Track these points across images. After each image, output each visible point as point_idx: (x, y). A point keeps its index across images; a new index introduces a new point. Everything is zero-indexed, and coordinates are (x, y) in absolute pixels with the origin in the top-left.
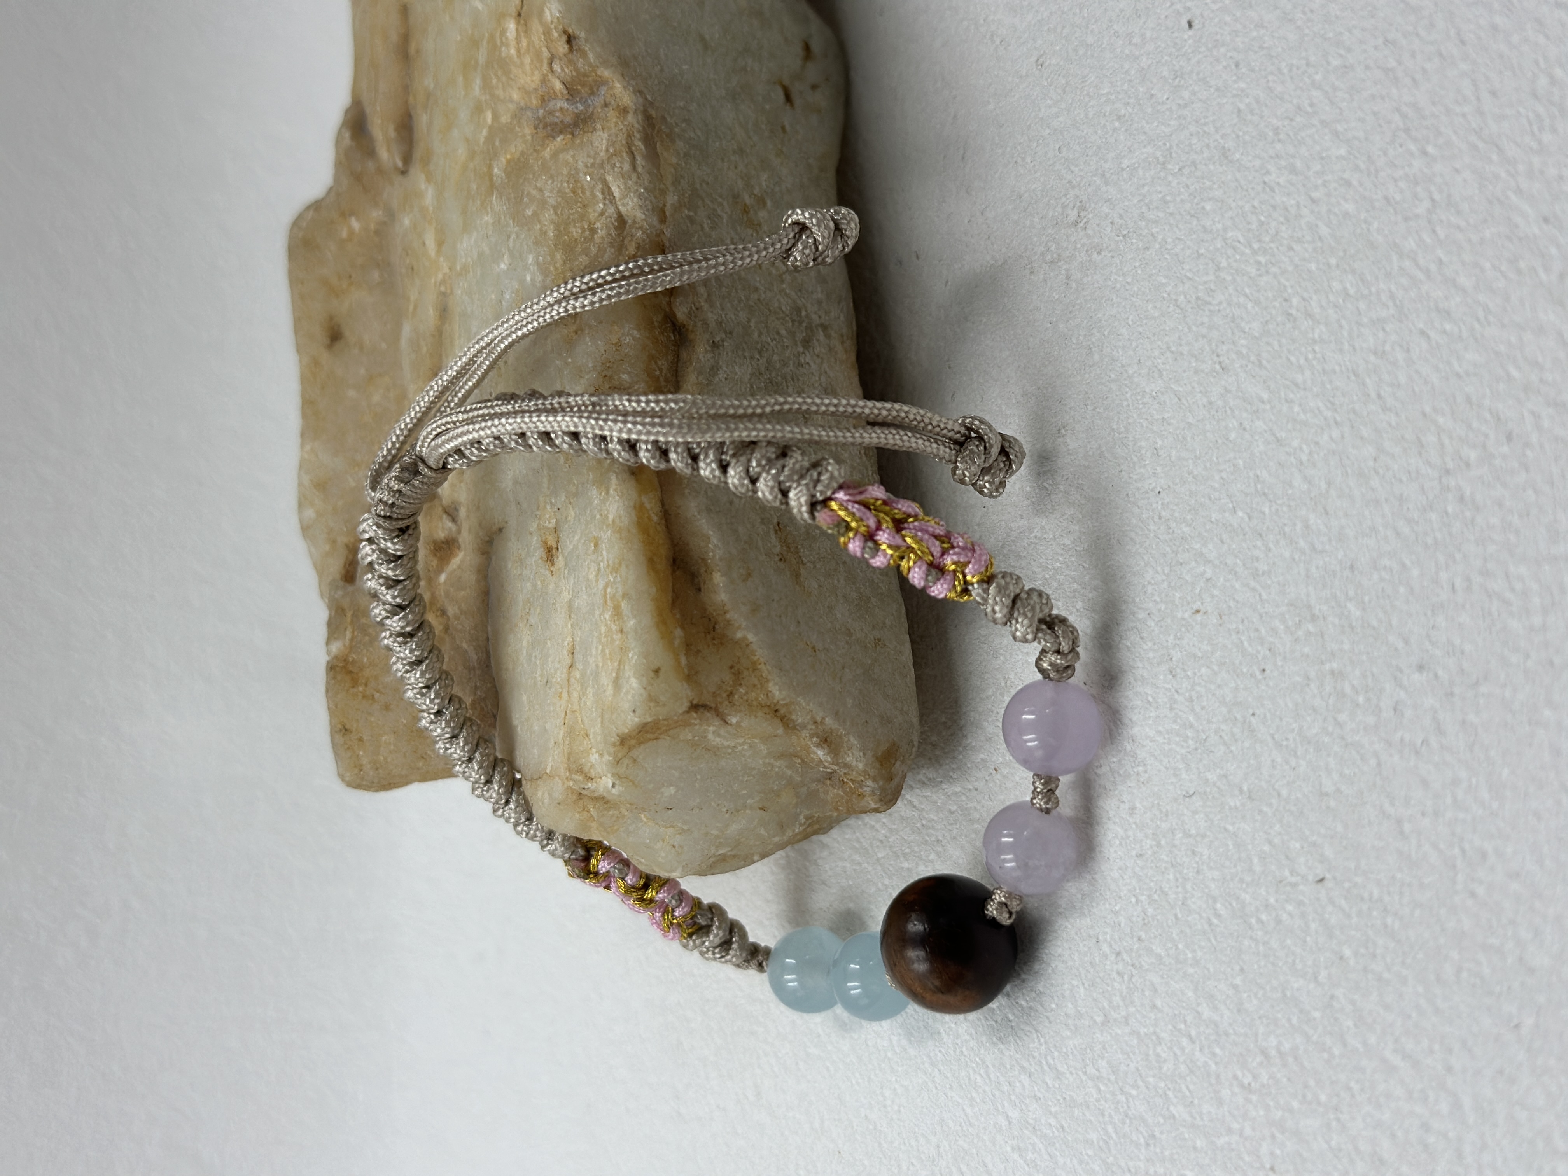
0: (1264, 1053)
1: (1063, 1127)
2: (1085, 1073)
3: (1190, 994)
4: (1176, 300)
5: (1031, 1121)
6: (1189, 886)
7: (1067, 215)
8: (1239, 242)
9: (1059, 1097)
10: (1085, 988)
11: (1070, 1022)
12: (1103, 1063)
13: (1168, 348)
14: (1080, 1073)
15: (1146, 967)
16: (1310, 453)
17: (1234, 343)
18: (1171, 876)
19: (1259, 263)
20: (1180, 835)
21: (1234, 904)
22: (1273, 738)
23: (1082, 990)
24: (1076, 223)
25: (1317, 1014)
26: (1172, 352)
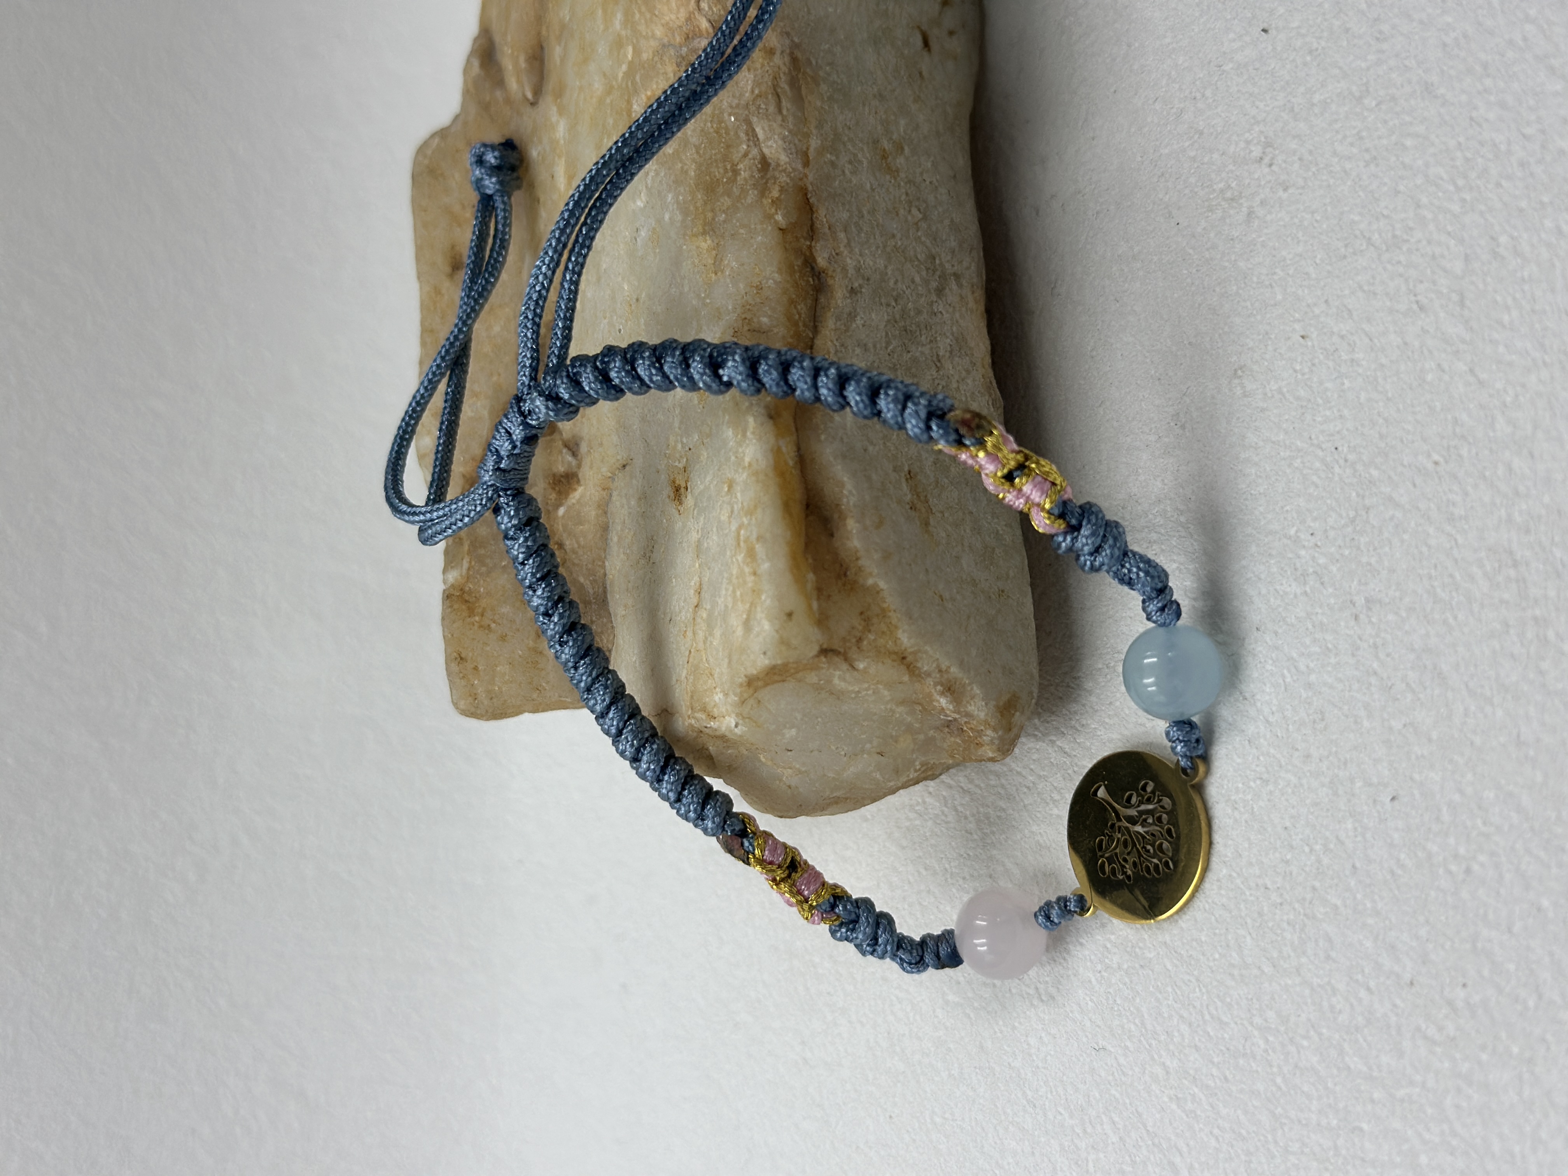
0: (1450, 1003)
1: (1226, 1078)
2: (1251, 1024)
3: (1368, 944)
4: (1369, 239)
5: (1192, 1072)
6: (1368, 835)
7: (1251, 151)
8: (1442, 179)
9: (1223, 1048)
10: (1253, 938)
11: (1236, 972)
12: (1271, 1014)
13: (1361, 287)
14: (1245, 1022)
15: (1321, 917)
16: (1517, 396)
17: (1434, 283)
18: (1350, 826)
19: (1464, 201)
20: (1359, 784)
21: (1420, 854)
22: (1467, 686)
23: (1248, 938)
24: (1261, 158)
25: (1512, 967)
26: (1364, 291)
